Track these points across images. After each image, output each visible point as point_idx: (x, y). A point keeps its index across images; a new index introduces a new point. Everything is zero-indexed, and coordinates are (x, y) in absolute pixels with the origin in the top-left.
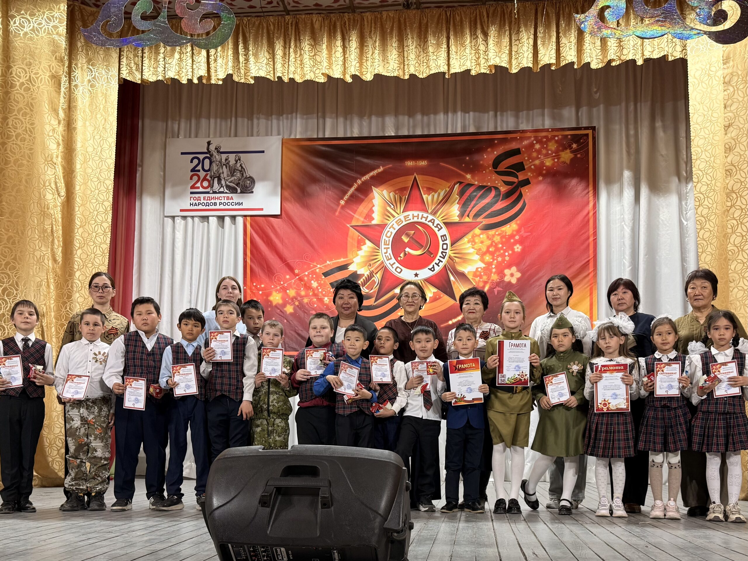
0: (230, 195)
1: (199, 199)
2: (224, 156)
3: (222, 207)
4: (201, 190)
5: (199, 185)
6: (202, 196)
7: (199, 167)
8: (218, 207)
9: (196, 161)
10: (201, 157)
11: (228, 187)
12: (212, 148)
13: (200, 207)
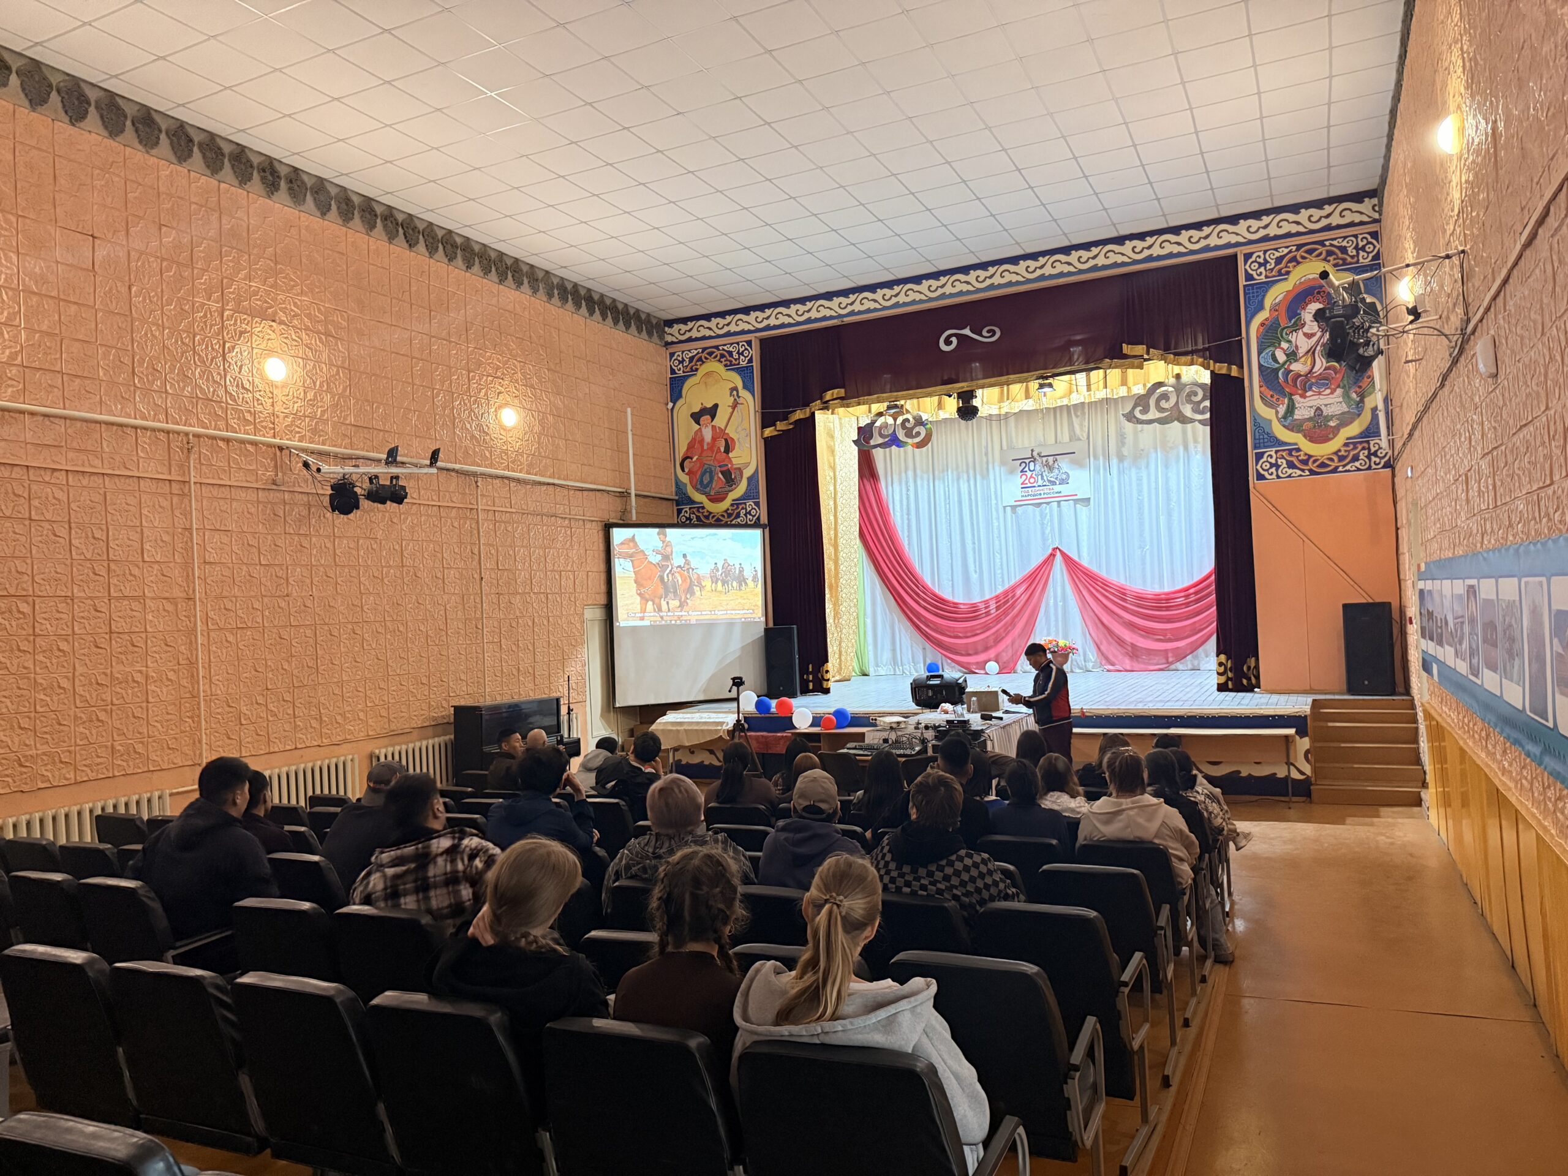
0: (1051, 487)
1: (1028, 492)
2: (1044, 459)
3: (1046, 496)
4: (1029, 485)
5: (1027, 481)
6: (1030, 489)
7: (1027, 469)
8: (1042, 496)
9: (1024, 465)
10: (1027, 461)
11: (1049, 481)
12: (1035, 454)
13: (1029, 498)
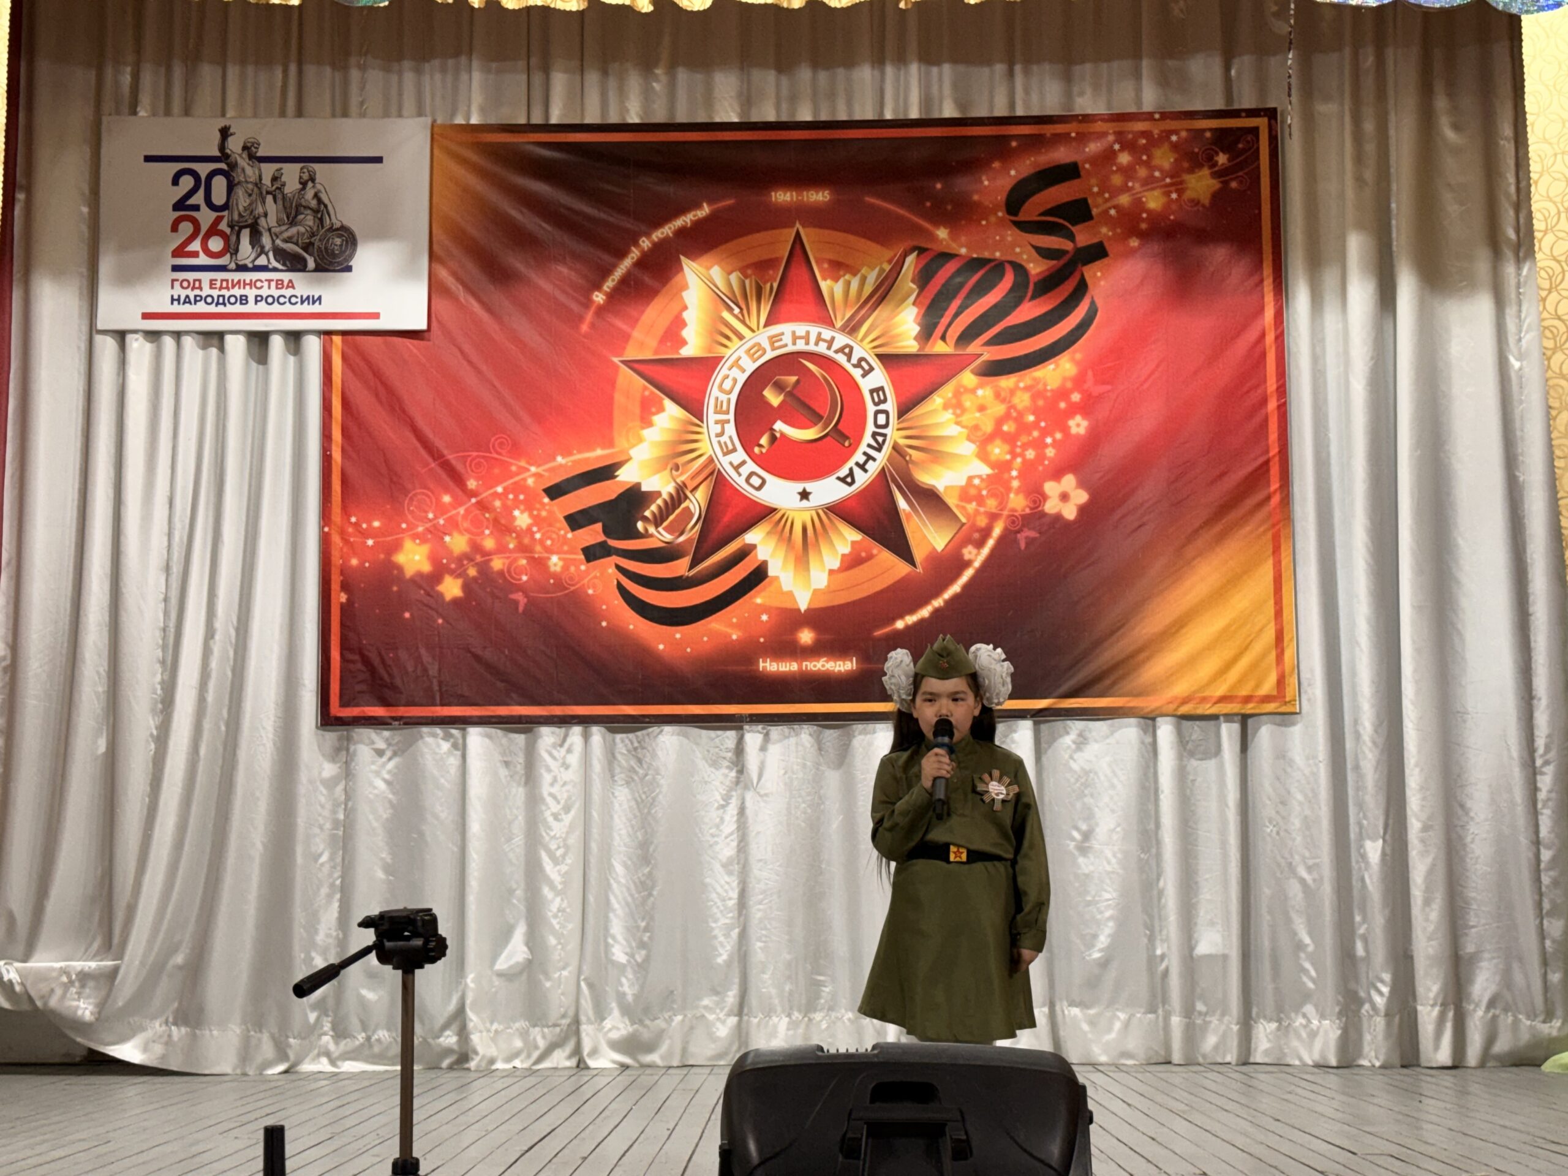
1: (197, 285)
2: (268, 170)
3: (262, 307)
4: (203, 260)
5: (196, 246)
6: (205, 277)
7: (198, 198)
8: (251, 308)
9: (187, 182)
10: (203, 169)
11: (280, 254)
12: (234, 145)
13: (201, 307)
